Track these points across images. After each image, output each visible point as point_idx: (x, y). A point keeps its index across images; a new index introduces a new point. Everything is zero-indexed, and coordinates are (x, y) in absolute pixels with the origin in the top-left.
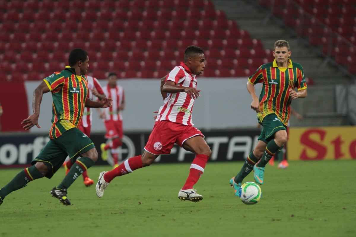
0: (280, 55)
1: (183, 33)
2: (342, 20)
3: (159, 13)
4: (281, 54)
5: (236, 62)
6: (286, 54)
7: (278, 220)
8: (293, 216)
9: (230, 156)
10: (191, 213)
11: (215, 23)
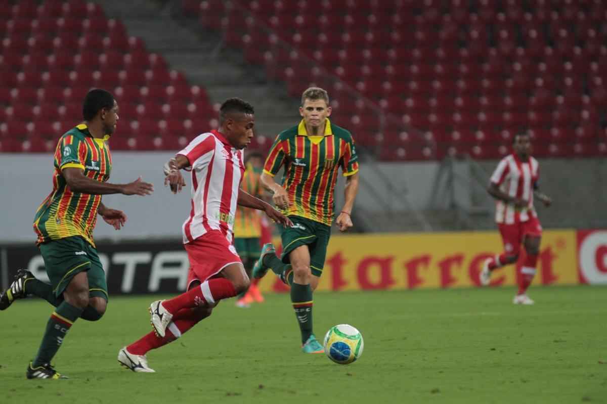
0: (314, 114)
1: (73, 76)
2: (343, 54)
3: (32, 41)
4: (315, 112)
5: (163, 124)
6: (323, 112)
7: (236, 394)
8: (261, 387)
9: (154, 285)
10: (88, 382)
11: (128, 58)
